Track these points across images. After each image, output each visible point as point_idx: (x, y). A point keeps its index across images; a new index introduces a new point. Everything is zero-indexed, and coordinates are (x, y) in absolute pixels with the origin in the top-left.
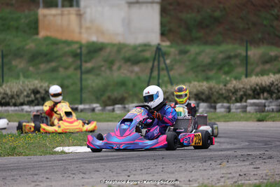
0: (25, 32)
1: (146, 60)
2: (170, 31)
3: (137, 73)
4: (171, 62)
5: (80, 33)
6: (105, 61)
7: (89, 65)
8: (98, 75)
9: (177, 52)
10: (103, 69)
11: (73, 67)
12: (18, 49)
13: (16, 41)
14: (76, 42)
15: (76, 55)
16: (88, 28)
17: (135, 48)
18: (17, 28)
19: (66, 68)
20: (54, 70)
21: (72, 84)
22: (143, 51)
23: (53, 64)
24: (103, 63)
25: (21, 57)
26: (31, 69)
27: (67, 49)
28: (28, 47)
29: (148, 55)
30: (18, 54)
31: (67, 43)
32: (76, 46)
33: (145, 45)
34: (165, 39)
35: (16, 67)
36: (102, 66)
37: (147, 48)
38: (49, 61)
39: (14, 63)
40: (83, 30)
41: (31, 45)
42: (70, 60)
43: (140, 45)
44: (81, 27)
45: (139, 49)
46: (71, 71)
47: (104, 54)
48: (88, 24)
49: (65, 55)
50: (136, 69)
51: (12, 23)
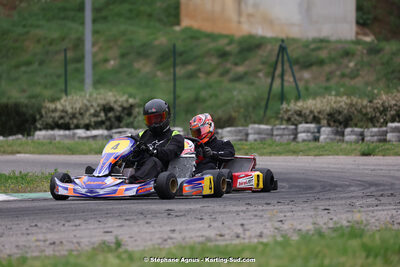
0: (160, 20)
1: (321, 63)
2: (376, 19)
3: (307, 82)
4: (356, 65)
5: (239, 22)
6: (263, 63)
7: (241, 69)
8: (252, 83)
9: (365, 51)
10: (261, 74)
11: (217, 73)
12: (144, 45)
13: (141, 33)
14: (226, 36)
15: (223, 55)
16: (250, 16)
17: (306, 45)
18: (150, 15)
19: (208, 74)
20: (191, 76)
21: (211, 97)
22: (318, 49)
23: (191, 68)
24: (260, 67)
25: (146, 56)
26: (159, 73)
27: (212, 45)
28: (156, 43)
29: (323, 54)
30: (142, 53)
31: (212, 37)
32: (225, 41)
33: (322, 41)
34: (367, 31)
35: (139, 71)
36: (260, 71)
37: (324, 44)
38: (185, 63)
39: (137, 65)
40: (243, 19)
41: (162, 40)
42: (215, 61)
43: (314, 41)
44: (240, 13)
45: (313, 46)
46: (214, 78)
47: (263, 53)
48: (250, 10)
49: (208, 54)
50: (306, 75)
51: (142, 8)
